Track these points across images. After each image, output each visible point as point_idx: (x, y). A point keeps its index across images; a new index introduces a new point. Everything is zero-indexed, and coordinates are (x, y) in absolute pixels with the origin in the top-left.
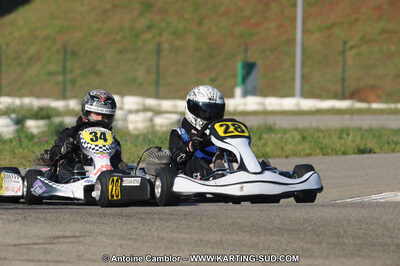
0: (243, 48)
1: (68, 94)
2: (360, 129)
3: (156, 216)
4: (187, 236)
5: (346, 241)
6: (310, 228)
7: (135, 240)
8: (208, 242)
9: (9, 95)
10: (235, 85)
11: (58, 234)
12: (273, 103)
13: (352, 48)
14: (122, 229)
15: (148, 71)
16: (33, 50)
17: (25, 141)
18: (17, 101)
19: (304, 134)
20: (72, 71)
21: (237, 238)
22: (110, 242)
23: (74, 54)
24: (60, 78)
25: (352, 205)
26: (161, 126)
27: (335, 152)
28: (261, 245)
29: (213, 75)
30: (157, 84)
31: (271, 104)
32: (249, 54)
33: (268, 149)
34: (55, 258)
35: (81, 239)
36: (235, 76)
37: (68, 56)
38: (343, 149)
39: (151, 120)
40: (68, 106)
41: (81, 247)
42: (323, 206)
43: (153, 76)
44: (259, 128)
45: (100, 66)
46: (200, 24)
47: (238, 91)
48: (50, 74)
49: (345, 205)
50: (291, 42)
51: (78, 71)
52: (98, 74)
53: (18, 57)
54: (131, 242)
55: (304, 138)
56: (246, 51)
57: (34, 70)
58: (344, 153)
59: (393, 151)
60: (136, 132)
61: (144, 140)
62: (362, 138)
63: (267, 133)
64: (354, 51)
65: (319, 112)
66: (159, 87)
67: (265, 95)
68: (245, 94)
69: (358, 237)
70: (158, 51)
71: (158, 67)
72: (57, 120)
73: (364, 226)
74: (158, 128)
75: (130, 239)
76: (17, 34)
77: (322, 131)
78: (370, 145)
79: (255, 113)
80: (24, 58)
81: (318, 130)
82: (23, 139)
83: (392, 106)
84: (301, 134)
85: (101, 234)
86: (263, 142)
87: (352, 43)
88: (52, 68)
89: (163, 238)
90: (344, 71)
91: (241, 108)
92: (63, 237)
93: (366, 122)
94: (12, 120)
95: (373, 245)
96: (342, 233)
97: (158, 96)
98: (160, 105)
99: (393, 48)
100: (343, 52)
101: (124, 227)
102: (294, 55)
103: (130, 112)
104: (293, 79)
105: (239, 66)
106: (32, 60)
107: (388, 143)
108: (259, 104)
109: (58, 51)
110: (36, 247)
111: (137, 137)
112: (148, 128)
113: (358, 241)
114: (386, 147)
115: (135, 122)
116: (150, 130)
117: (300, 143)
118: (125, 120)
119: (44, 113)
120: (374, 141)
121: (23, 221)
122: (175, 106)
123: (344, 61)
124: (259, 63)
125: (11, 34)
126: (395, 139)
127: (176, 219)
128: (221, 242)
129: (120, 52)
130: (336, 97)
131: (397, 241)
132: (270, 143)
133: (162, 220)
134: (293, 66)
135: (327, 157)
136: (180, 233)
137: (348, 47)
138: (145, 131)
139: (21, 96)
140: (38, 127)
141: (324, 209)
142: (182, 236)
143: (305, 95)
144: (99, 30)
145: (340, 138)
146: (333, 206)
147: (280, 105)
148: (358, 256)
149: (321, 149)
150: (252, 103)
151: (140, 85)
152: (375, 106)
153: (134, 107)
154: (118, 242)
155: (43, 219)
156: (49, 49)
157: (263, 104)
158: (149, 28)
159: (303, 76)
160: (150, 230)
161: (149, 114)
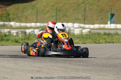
9: (39, 22)
10: (108, 21)
12: (119, 26)
15: (82, 16)
16: (47, 9)
18: (42, 25)
23: (60, 10)
24: (55, 18)
26: (85, 33)
29: (102, 17)
30: (84, 19)
36: (108, 18)
37: (58, 11)
39: (81, 31)
44: (114, 33)
45: (68, 14)
46: (98, 2)
47: (109, 22)
48: (52, 16)
52: (67, 16)
53: (43, 11)
56: (111, 10)
57: (48, 15)
67: (117, 23)
68: (111, 23)
70: (85, 9)
71: (85, 14)
74: (83, 33)
76: (43, 4)
79: (113, 29)
80: (45, 11)
88: (53, 14)
91: (109, 27)
97: (84, 24)
98: (85, 26)
103: (76, 28)
105: (109, 15)
106: (47, 12)
109: (55, 10)
111: (77, 36)
112: (80, 33)
118: (74, 30)
122: (90, 27)
124: (115, 14)
125: (41, 4)
129: (74, 10)
138: (79, 35)
139: (43, 23)
144: (68, 3)
150: (113, 26)
151: (80, 20)
153: (77, 27)
156: (52, 9)
157: (116, 26)
158: (83, 3)
161: (81, 29)
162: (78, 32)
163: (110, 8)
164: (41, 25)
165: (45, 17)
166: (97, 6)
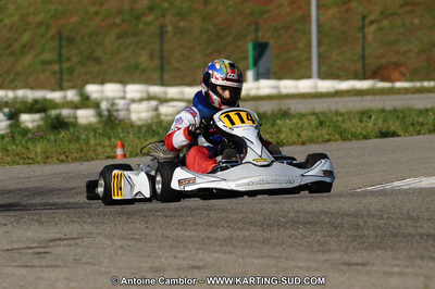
0: (253, 27)
1: (65, 84)
2: (383, 111)
3: (159, 213)
4: (193, 233)
5: (366, 232)
6: (327, 220)
7: (137, 239)
8: (217, 239)
10: (248, 69)
11: (53, 236)
12: (288, 86)
13: (372, 22)
14: (123, 229)
15: (151, 56)
16: (25, 38)
17: (18, 137)
18: (10, 94)
19: (322, 119)
20: (69, 59)
21: (247, 234)
22: (109, 243)
23: (71, 40)
24: (56, 68)
25: (372, 193)
26: (166, 116)
27: (355, 137)
28: (274, 241)
30: (162, 70)
31: (286, 87)
32: (260, 34)
33: (282, 136)
34: (50, 263)
35: (79, 241)
36: (246, 58)
37: (64, 43)
38: (364, 133)
39: (156, 109)
40: (65, 97)
41: (79, 250)
42: (341, 196)
43: (156, 62)
44: (273, 111)
45: (99, 53)
47: (250, 74)
48: (44, 63)
49: (366, 194)
50: (306, 19)
51: (75, 59)
52: (98, 61)
53: (10, 46)
54: (132, 243)
55: (321, 123)
56: (257, 30)
57: (27, 60)
58: (366, 137)
59: (419, 133)
60: (139, 123)
61: (147, 131)
62: (384, 121)
63: (281, 119)
64: (374, 27)
65: (338, 94)
66: (163, 73)
67: (280, 78)
68: (258, 77)
69: (380, 228)
70: (162, 33)
71: (162, 51)
72: (53, 113)
73: (385, 216)
74: (163, 117)
75: (132, 239)
76: (7, 21)
77: (342, 115)
78: (393, 128)
79: (269, 98)
80: (16, 47)
81: (337, 113)
82: (16, 135)
83: (418, 84)
84: (318, 118)
85: (101, 234)
86: (276, 128)
87: (372, 17)
88: (47, 56)
89: (167, 237)
90: (364, 49)
91: (253, 93)
92: (59, 240)
93: (390, 103)
94: (5, 114)
95: (396, 236)
96: (361, 223)
97: (163, 84)
98: (165, 93)
99: (416, 21)
100: (362, 28)
101: (126, 227)
102: (310, 33)
103: (133, 101)
104: (309, 59)
105: (250, 46)
106: (25, 49)
107: (413, 124)
108: (273, 87)
109: (53, 38)
110: (30, 251)
111: (140, 127)
112: (152, 118)
113: (380, 233)
114: (411, 129)
115: (139, 112)
116: (155, 120)
117: (317, 128)
118: (128, 110)
119: (39, 106)
120: (397, 123)
121: (15, 225)
122: (183, 93)
123: (364, 38)
124: (271, 42)
126: (420, 120)
127: (182, 216)
128: (231, 238)
129: (119, 37)
130: (357, 77)
131: (420, 230)
132: (283, 129)
133: (167, 217)
134: (309, 45)
135: (347, 142)
136: (186, 230)
137: (367, 21)
138: (149, 121)
139: (15, 88)
140: (33, 121)
141: (343, 199)
142: (188, 233)
143: (323, 76)
144: (97, 13)
145: (361, 121)
146: (352, 195)
147: (296, 87)
148: (380, 248)
149: (340, 134)
150: (266, 87)
152: (398, 85)
153: (137, 96)
154: (119, 243)
155: (37, 220)
156: (42, 36)
157: (278, 88)
158: (151, 9)
159: (320, 56)
160: (153, 229)
161: (154, 103)
162: (144, 115)
163: (249, 25)
164: (6, 96)
165: (19, 67)
166: (204, 19)
